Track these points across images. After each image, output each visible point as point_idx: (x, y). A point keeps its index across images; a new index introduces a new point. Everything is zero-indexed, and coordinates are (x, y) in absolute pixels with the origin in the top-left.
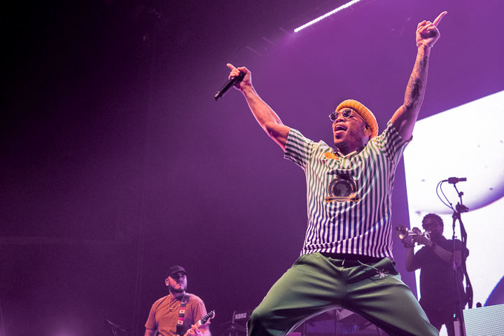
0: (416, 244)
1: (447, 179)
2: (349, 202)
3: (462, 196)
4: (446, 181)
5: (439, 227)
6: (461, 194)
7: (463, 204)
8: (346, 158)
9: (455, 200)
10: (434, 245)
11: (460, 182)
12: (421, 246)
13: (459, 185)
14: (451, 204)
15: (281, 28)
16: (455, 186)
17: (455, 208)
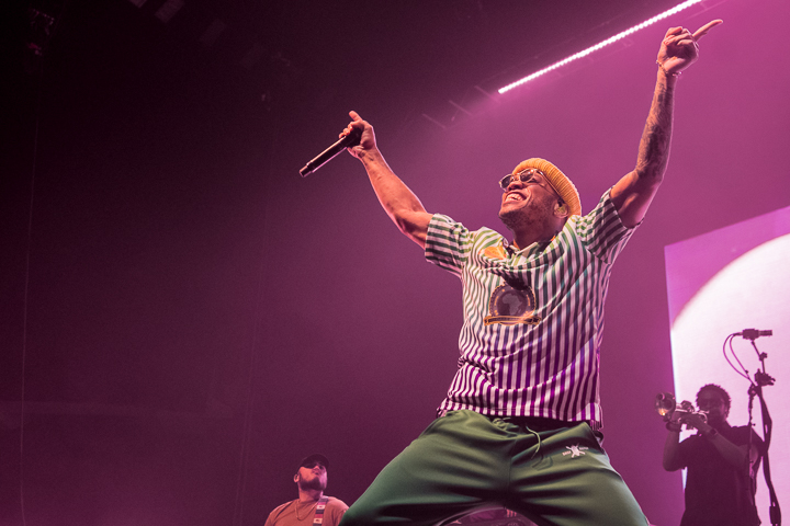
0: (684, 426)
1: (741, 331)
2: (521, 325)
3: (765, 360)
4: (738, 334)
5: (723, 406)
6: (763, 357)
7: (767, 372)
8: (520, 254)
9: (754, 366)
10: (713, 432)
11: (761, 338)
12: (694, 432)
13: (759, 341)
14: (747, 372)
15: (477, 87)
16: (753, 343)
17: (753, 378)
